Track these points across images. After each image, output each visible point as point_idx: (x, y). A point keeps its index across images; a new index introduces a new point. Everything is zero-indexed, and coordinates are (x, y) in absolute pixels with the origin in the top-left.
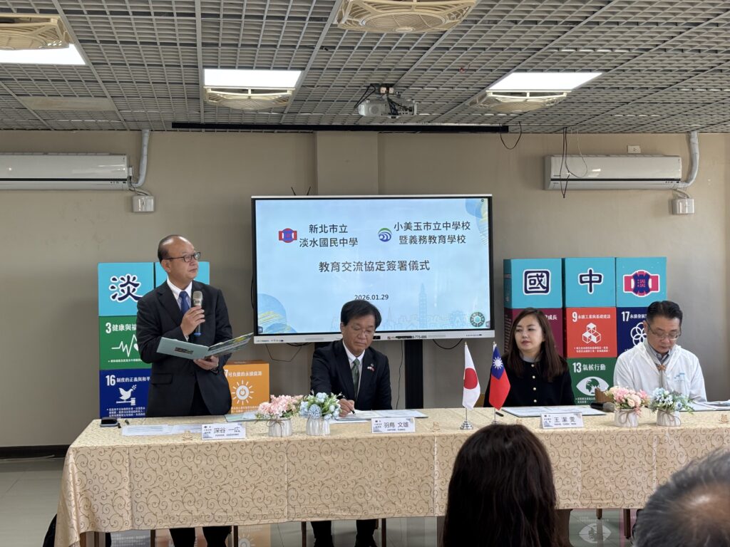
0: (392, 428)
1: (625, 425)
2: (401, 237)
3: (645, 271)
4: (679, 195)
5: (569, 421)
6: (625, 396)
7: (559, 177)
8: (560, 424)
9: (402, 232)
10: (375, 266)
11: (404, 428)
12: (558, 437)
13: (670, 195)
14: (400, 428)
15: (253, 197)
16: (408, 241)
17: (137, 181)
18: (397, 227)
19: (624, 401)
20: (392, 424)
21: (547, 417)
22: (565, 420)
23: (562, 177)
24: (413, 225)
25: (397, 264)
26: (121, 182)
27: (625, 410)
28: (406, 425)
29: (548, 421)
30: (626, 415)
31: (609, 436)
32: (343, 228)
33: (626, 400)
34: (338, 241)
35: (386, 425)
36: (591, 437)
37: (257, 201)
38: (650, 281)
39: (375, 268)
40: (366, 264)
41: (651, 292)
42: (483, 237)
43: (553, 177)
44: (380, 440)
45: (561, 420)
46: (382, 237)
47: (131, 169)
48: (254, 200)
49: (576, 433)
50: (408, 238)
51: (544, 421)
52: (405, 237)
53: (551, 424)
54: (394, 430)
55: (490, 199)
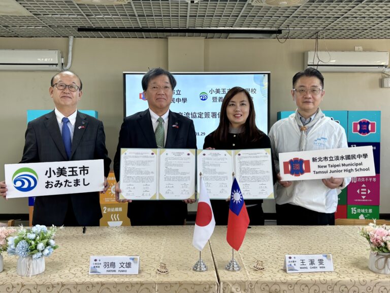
0: (112, 269)
1: (383, 271)
2: (213, 98)
3: (367, 120)
4: (386, 76)
5: (317, 263)
6: (384, 238)
7: (313, 64)
8: (306, 268)
9: (214, 95)
10: (197, 115)
11: (126, 269)
12: (303, 287)
13: (379, 76)
14: (122, 269)
15: (124, 72)
16: (218, 100)
17: (66, 66)
18: (211, 91)
19: (382, 244)
20: (113, 264)
21: (293, 259)
22: (312, 262)
23: (315, 64)
24: (221, 90)
25: (211, 114)
26: (55, 66)
27: (384, 254)
28: (129, 265)
29: (293, 264)
30: (383, 260)
31: (365, 288)
32: (178, 92)
33: (386, 244)
34: (175, 100)
35: (106, 265)
36: (343, 288)
37: (126, 75)
38: (370, 126)
39: (197, 116)
40: (192, 114)
41: (370, 133)
42: (264, 98)
43: (309, 64)
44: (91, 286)
45: (307, 263)
46: (201, 98)
47: (63, 59)
48: (125, 75)
49: (325, 283)
50: (218, 98)
51: (288, 263)
52: (216, 98)
53: (295, 268)
54: (114, 271)
55: (269, 75)
